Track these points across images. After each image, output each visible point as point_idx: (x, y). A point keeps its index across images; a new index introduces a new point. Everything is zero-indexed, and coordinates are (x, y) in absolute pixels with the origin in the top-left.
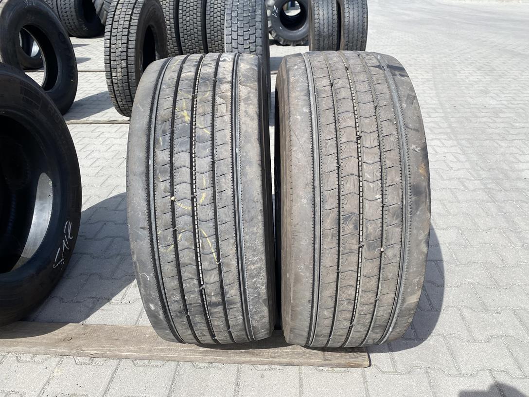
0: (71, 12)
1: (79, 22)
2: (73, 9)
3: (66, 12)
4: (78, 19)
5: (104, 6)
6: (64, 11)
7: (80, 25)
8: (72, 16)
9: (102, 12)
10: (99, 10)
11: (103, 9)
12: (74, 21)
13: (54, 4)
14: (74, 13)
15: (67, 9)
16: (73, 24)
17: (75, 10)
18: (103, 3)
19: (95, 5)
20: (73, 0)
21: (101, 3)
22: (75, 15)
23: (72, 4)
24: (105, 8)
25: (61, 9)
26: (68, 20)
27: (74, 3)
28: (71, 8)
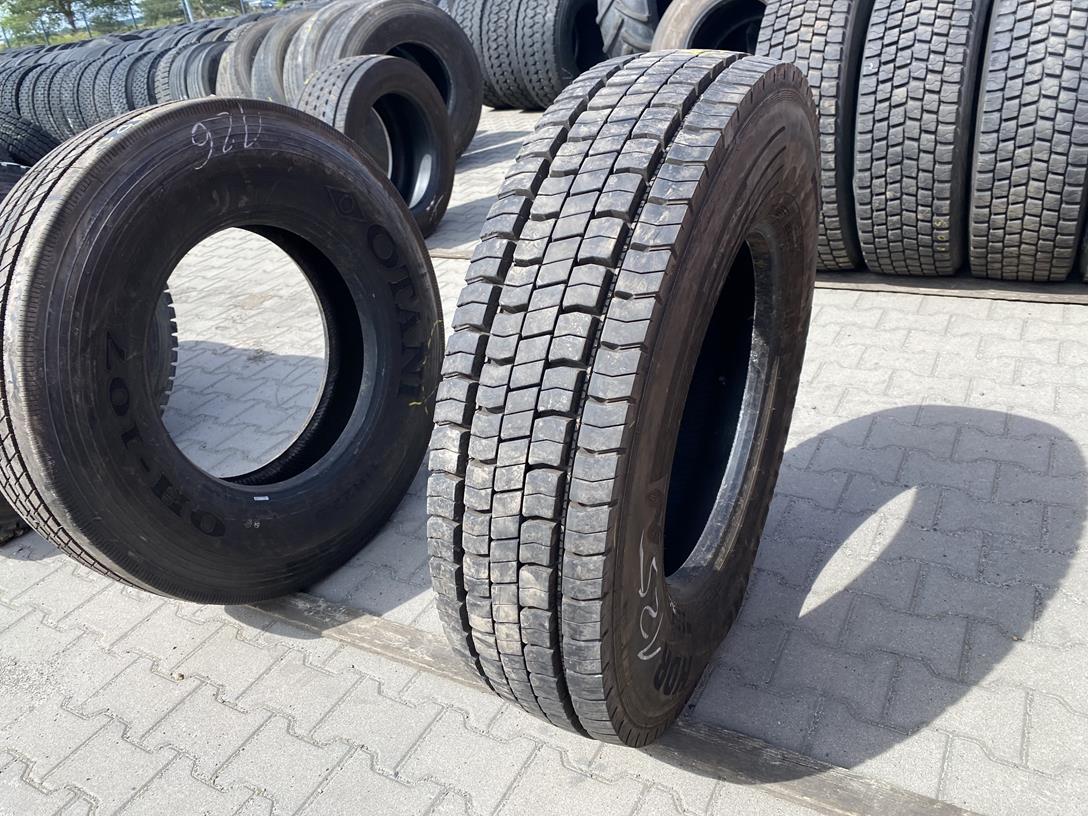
0: (544, 54)
1: (560, 75)
2: (549, 46)
3: (533, 55)
4: (558, 70)
5: (623, 30)
6: (530, 51)
8: (546, 62)
9: (617, 44)
10: (610, 42)
11: (620, 38)
12: (550, 75)
13: (510, 35)
14: (550, 56)
15: (537, 46)
16: (546, 82)
17: (554, 48)
18: (623, 21)
19: (602, 30)
20: (552, 23)
21: (616, 22)
22: (553, 60)
23: (549, 34)
24: (626, 35)
25: (523, 47)
26: (537, 73)
27: (554, 30)
28: (544, 44)
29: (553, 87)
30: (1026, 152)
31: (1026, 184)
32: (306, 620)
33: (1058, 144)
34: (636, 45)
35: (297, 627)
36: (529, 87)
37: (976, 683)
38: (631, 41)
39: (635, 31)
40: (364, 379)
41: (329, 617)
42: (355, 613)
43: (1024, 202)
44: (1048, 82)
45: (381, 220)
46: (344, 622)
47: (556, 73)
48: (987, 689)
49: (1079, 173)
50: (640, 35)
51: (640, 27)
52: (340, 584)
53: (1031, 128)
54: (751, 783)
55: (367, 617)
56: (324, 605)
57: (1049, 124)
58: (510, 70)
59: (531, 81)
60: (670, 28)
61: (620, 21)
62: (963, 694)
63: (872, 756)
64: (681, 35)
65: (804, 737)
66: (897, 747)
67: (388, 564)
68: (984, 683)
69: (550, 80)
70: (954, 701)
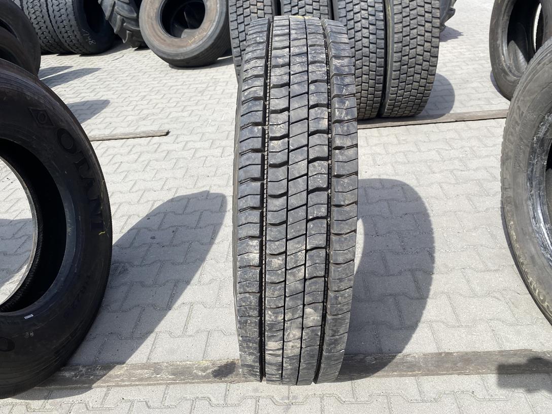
0: (69, 21)
1: (82, 34)
2: (71, 17)
3: (62, 22)
4: (80, 30)
5: (116, 7)
6: (59, 20)
7: (85, 38)
8: (71, 26)
9: (114, 15)
10: (109, 14)
11: (115, 12)
12: (75, 33)
13: (43, 10)
14: (73, 22)
15: (64, 17)
16: (74, 38)
17: (75, 18)
18: (115, 2)
19: (103, 8)
20: (71, 3)
21: (111, 3)
22: (76, 25)
23: (70, 9)
24: (118, 10)
25: (54, 17)
26: (67, 32)
27: (73, 7)
28: (68, 15)
29: (78, 41)
30: (360, 62)
31: (361, 77)
32: (76, 382)
33: (372, 58)
34: (124, 15)
35: (71, 389)
36: (63, 40)
37: (427, 297)
38: (122, 14)
39: (123, 8)
40: (68, 225)
41: (92, 375)
42: (109, 367)
43: (361, 85)
44: (365, 31)
45: (63, 125)
46: (105, 375)
47: (79, 32)
48: (433, 298)
49: (381, 70)
50: (127, 11)
51: (125, 6)
52: (87, 353)
53: (360, 51)
54: (368, 376)
55: (118, 367)
56: (84, 370)
57: (367, 49)
58: (47, 31)
59: (63, 37)
60: (148, 7)
61: (113, 3)
62: (425, 303)
63: (406, 343)
64: (155, 10)
65: (376, 346)
66: (414, 336)
67: (112, 331)
68: (430, 296)
69: (76, 36)
70: (424, 308)
